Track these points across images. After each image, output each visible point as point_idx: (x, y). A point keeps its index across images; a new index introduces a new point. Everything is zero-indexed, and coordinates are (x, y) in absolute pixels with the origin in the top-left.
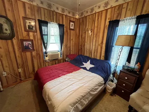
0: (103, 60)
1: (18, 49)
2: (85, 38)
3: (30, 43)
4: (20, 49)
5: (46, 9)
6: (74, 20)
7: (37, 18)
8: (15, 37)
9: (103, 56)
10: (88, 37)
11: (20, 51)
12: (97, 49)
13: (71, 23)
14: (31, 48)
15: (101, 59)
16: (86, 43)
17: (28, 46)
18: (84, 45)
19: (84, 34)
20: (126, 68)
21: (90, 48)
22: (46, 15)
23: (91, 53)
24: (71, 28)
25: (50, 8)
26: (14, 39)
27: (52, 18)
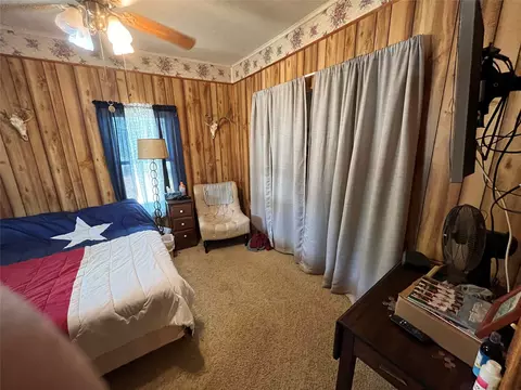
0: (111, 202)
9: (109, 193)
12: (79, 179)
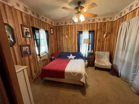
1: (19, 56)
2: (62, 40)
3: (27, 48)
4: (20, 55)
5: (36, 18)
6: (52, 27)
7: (31, 26)
8: (16, 44)
9: (77, 50)
10: (65, 40)
11: (20, 57)
13: (51, 29)
14: (28, 52)
15: (76, 52)
16: (64, 44)
17: (26, 51)
18: (63, 45)
19: (61, 37)
20: (89, 53)
21: (68, 47)
22: (37, 23)
23: (69, 49)
24: (51, 33)
25: (39, 18)
26: (14, 46)
27: (40, 25)
